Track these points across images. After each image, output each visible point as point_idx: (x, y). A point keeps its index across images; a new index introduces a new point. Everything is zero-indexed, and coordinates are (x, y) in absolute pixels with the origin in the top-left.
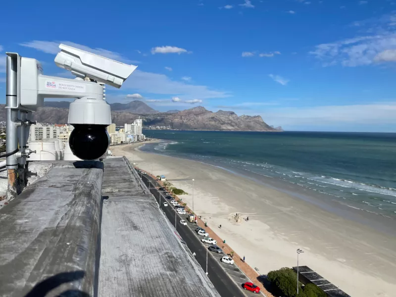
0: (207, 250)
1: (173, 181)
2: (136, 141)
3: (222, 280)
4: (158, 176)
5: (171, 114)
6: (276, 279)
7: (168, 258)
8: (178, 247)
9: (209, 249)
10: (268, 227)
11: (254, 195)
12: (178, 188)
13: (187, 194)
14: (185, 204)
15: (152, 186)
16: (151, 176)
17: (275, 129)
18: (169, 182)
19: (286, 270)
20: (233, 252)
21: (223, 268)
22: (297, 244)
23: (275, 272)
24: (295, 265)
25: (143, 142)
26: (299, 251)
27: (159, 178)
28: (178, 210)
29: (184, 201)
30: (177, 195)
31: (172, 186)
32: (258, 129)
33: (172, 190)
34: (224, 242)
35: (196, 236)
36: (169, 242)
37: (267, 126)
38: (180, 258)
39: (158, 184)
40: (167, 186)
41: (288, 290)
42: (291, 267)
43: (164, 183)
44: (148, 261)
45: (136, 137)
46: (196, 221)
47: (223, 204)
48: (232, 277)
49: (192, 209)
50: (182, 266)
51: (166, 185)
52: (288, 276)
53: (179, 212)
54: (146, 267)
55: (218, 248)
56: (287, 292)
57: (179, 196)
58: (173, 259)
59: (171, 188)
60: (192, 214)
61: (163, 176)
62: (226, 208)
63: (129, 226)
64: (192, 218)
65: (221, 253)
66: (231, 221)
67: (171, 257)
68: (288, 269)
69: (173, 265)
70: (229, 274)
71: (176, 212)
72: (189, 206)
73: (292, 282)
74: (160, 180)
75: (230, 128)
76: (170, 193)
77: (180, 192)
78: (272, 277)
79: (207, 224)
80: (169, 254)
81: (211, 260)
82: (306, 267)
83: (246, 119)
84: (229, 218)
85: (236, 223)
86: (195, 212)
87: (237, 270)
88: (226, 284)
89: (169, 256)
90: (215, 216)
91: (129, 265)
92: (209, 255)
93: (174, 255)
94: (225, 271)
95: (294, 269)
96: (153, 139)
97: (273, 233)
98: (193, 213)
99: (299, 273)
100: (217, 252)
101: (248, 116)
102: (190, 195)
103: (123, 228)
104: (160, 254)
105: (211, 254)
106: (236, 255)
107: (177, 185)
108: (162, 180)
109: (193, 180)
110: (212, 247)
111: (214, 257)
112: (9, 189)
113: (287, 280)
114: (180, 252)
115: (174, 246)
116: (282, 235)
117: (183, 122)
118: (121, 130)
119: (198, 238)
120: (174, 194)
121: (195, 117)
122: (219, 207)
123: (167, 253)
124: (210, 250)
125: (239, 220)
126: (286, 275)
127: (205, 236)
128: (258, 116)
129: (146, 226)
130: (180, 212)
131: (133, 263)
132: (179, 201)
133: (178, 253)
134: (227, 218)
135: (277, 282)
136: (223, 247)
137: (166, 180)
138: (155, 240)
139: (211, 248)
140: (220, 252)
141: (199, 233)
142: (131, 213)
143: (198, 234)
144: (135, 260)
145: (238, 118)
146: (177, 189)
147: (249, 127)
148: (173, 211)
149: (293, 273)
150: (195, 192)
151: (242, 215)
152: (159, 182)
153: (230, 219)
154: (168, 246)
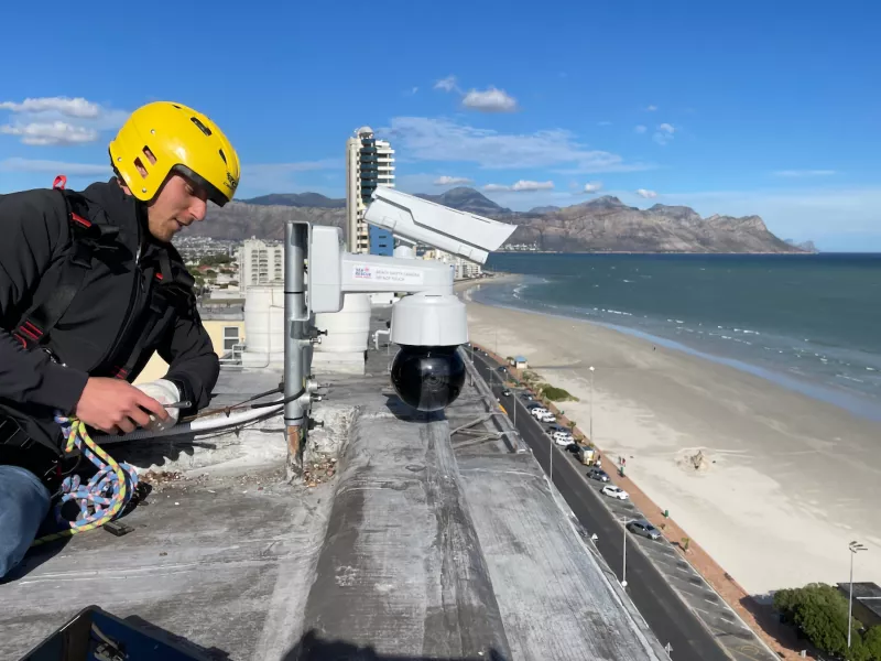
0: (626, 530)
1: (544, 370)
2: (461, 277)
3: (661, 601)
4: (509, 358)
5: (539, 216)
6: (796, 608)
7: (594, 627)
8: (608, 599)
9: (628, 526)
10: (776, 485)
11: (741, 407)
12: (556, 385)
13: (577, 400)
14: (573, 424)
15: (496, 379)
16: (495, 358)
17: (796, 248)
18: (535, 371)
19: (821, 589)
20: (687, 540)
21: (664, 576)
22: (848, 527)
23: (792, 591)
24: (845, 580)
25: (476, 281)
26: (856, 546)
27: (512, 363)
28: (555, 436)
29: (569, 417)
30: (554, 403)
31: (541, 381)
32: (755, 247)
33: (541, 390)
34: (665, 515)
35: (598, 496)
36: (589, 585)
37: (776, 241)
38: (618, 628)
39: (510, 376)
40: (530, 381)
41: (824, 636)
42: (832, 583)
43: (524, 373)
44: (558, 629)
45: (461, 269)
46: (599, 463)
47: (662, 427)
48: (685, 595)
49: (588, 436)
50: (623, 646)
51: (527, 378)
52: (825, 604)
53: (558, 441)
54: (557, 646)
55: (650, 528)
56: (822, 641)
57: (558, 405)
58: (605, 630)
59: (540, 385)
60: (589, 447)
61: (520, 357)
62: (672, 435)
63: (506, 542)
64: (589, 455)
65: (658, 539)
66: (682, 466)
67: (598, 622)
68: (824, 589)
69: (605, 643)
70: (678, 588)
71: (552, 441)
72: (582, 428)
73: (834, 620)
74: (515, 366)
75: (681, 246)
76: (538, 397)
77: (560, 395)
78: (783, 603)
79: (625, 472)
80: (595, 617)
81: (634, 553)
82: (872, 586)
83: (724, 223)
84: (677, 459)
85: (697, 472)
86: (595, 443)
87: (698, 581)
88: (668, 609)
89: (595, 622)
90: (643, 452)
91: (525, 638)
92: (629, 542)
93: (605, 619)
94: (667, 580)
95: (842, 589)
96: (497, 274)
97: (785, 498)
98: (593, 446)
99: (854, 598)
100: (649, 537)
101: (729, 218)
102: (585, 402)
103: (496, 547)
104: (578, 617)
105: (635, 540)
106: (696, 547)
107: (553, 380)
108: (520, 366)
109: (592, 368)
110: (638, 525)
111: (640, 548)
112: (288, 461)
113: (822, 614)
114: (613, 613)
115: (599, 596)
116: (812, 505)
117: (567, 233)
118: (428, 253)
119: (603, 502)
120: (546, 399)
121: (596, 221)
122: (655, 433)
123: (589, 614)
124: (633, 531)
125: (702, 466)
126: (821, 600)
127: (618, 497)
128: (752, 217)
129: (537, 543)
130: (562, 440)
131: (532, 633)
132: (558, 415)
133: (612, 614)
134: (673, 460)
135: (796, 617)
136: (663, 526)
137: (529, 367)
138: (560, 580)
139: (634, 527)
140: (654, 536)
141: (605, 490)
142: (501, 506)
143: (604, 493)
144: (533, 628)
145: (701, 224)
146: (552, 388)
147: (729, 242)
148: (546, 437)
149: (838, 598)
150: (596, 396)
151: (709, 454)
152: (511, 370)
153: (679, 463)
154: (588, 596)
